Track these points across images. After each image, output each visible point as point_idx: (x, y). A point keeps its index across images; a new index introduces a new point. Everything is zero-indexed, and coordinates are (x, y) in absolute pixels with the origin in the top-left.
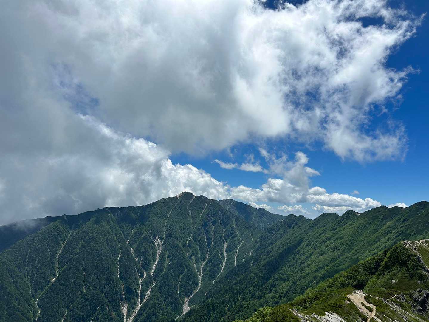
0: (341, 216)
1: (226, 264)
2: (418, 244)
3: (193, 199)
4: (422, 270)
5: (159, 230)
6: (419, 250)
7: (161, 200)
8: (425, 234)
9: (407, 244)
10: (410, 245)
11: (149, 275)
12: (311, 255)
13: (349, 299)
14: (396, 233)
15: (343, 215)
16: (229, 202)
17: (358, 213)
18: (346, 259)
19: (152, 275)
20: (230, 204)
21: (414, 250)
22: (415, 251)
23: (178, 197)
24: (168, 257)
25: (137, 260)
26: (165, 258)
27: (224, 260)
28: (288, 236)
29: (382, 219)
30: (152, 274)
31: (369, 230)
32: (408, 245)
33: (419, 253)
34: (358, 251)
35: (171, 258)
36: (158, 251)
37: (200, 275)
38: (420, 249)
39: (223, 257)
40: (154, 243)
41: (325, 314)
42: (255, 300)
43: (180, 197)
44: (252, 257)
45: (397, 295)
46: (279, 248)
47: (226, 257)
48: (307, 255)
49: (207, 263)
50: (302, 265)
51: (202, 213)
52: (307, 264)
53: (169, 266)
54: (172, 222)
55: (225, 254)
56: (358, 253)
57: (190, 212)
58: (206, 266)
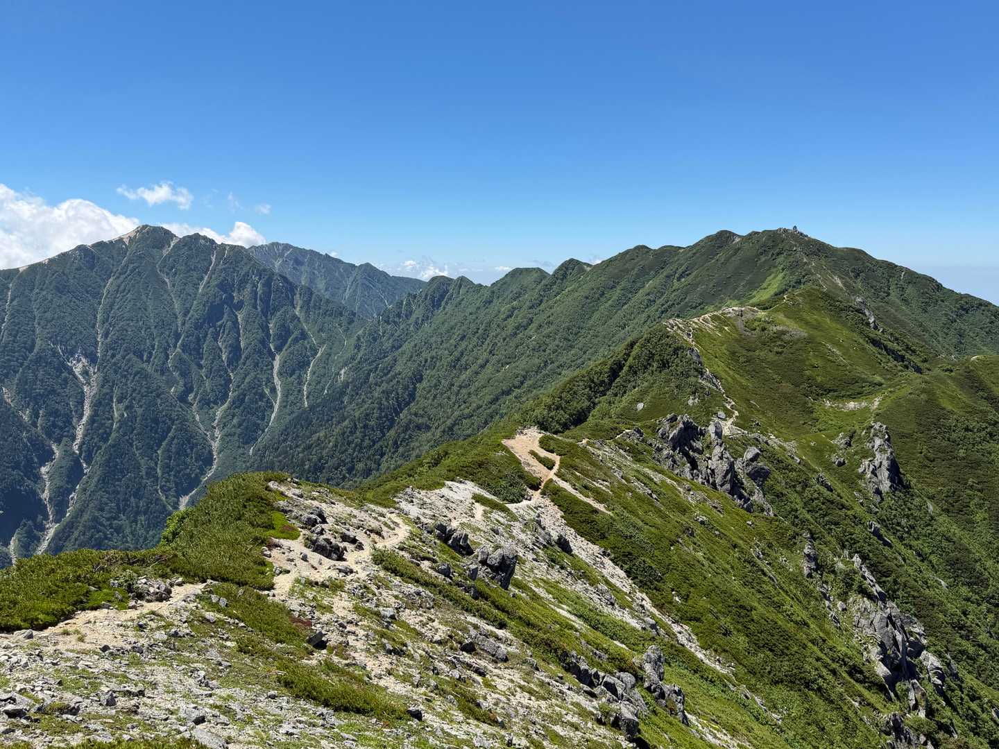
0: (551, 274)
1: (282, 407)
2: (696, 323)
3: (172, 245)
4: (696, 377)
5: (81, 333)
6: (696, 338)
7: (75, 250)
8: (720, 303)
9: (674, 325)
10: (679, 327)
11: (68, 453)
12: (483, 366)
13: (505, 449)
14: (663, 305)
15: (556, 272)
16: (278, 250)
17: (589, 265)
18: (558, 370)
19: (77, 452)
20: (281, 255)
21: (685, 337)
22: (688, 339)
23: (126, 241)
24: (119, 401)
25: (26, 418)
26: (109, 405)
27: (276, 397)
28: (432, 328)
29: (638, 276)
30: (76, 448)
31: (610, 302)
32: (675, 328)
33: (697, 342)
34: (584, 349)
35: (126, 402)
36: (86, 389)
37: (213, 438)
38: (699, 335)
39: (273, 390)
40: (71, 372)
41: (443, 485)
42: (356, 479)
43: (131, 239)
44: (346, 385)
45: (627, 431)
46: (411, 357)
47: (279, 388)
48: (475, 367)
49: (229, 408)
50: (464, 391)
51: (204, 282)
52: (473, 389)
53: (122, 422)
54: (118, 309)
55: (277, 381)
56: (585, 353)
57: (167, 280)
58: (229, 415)
